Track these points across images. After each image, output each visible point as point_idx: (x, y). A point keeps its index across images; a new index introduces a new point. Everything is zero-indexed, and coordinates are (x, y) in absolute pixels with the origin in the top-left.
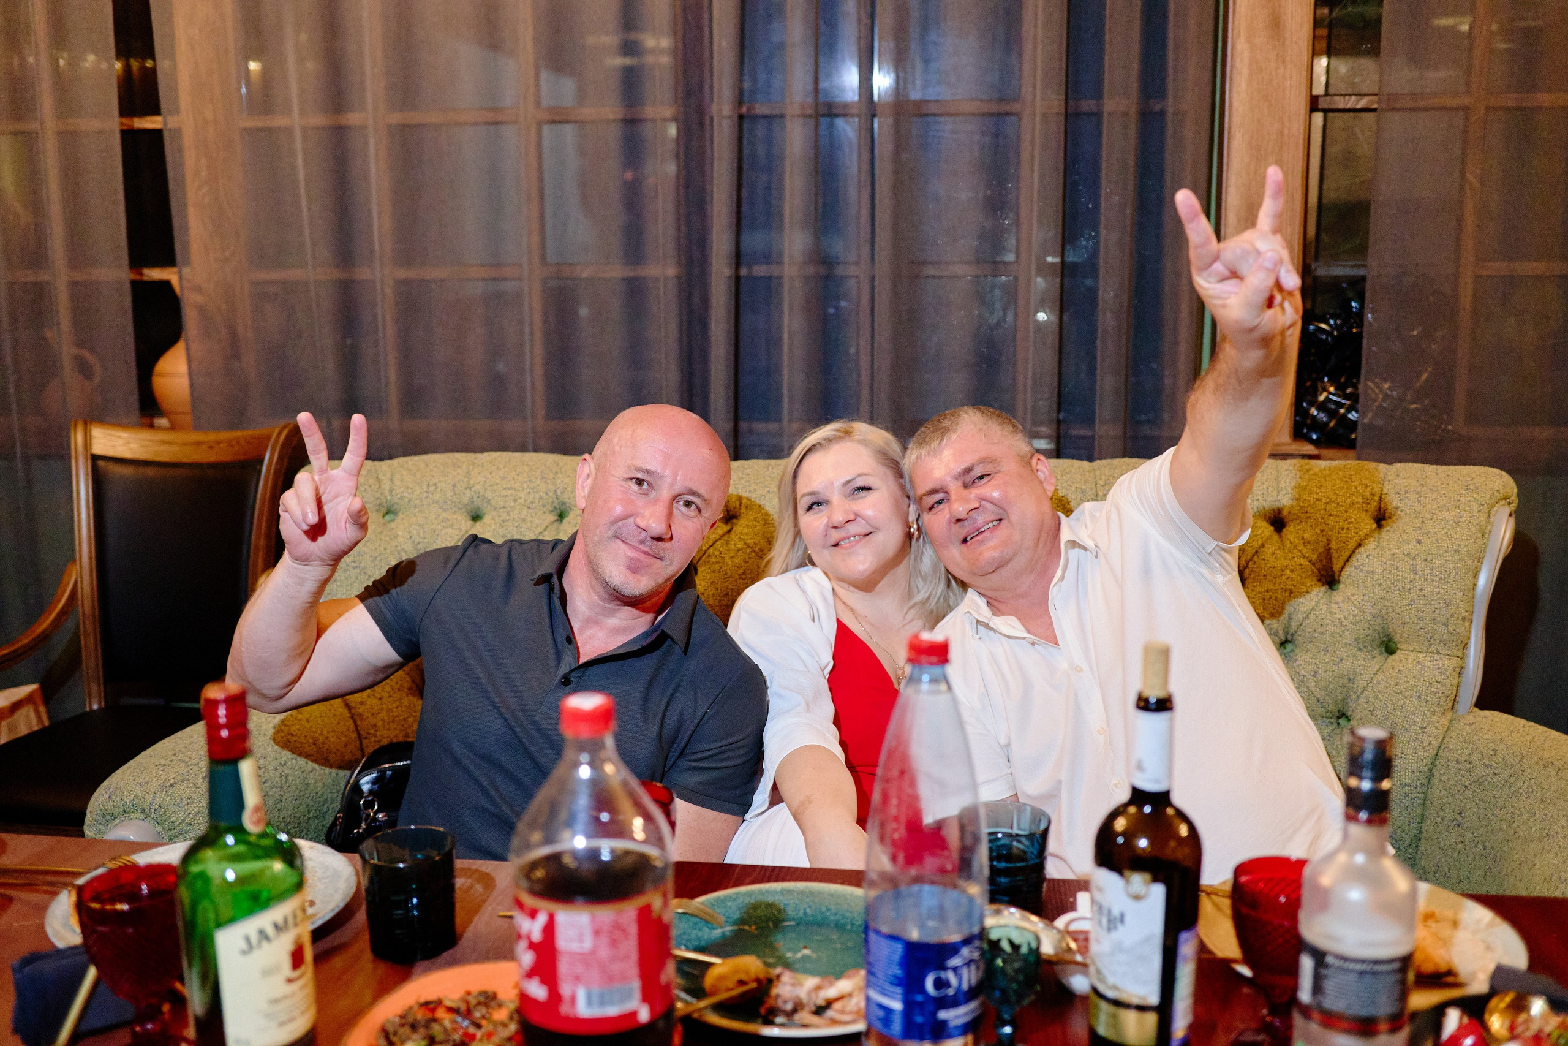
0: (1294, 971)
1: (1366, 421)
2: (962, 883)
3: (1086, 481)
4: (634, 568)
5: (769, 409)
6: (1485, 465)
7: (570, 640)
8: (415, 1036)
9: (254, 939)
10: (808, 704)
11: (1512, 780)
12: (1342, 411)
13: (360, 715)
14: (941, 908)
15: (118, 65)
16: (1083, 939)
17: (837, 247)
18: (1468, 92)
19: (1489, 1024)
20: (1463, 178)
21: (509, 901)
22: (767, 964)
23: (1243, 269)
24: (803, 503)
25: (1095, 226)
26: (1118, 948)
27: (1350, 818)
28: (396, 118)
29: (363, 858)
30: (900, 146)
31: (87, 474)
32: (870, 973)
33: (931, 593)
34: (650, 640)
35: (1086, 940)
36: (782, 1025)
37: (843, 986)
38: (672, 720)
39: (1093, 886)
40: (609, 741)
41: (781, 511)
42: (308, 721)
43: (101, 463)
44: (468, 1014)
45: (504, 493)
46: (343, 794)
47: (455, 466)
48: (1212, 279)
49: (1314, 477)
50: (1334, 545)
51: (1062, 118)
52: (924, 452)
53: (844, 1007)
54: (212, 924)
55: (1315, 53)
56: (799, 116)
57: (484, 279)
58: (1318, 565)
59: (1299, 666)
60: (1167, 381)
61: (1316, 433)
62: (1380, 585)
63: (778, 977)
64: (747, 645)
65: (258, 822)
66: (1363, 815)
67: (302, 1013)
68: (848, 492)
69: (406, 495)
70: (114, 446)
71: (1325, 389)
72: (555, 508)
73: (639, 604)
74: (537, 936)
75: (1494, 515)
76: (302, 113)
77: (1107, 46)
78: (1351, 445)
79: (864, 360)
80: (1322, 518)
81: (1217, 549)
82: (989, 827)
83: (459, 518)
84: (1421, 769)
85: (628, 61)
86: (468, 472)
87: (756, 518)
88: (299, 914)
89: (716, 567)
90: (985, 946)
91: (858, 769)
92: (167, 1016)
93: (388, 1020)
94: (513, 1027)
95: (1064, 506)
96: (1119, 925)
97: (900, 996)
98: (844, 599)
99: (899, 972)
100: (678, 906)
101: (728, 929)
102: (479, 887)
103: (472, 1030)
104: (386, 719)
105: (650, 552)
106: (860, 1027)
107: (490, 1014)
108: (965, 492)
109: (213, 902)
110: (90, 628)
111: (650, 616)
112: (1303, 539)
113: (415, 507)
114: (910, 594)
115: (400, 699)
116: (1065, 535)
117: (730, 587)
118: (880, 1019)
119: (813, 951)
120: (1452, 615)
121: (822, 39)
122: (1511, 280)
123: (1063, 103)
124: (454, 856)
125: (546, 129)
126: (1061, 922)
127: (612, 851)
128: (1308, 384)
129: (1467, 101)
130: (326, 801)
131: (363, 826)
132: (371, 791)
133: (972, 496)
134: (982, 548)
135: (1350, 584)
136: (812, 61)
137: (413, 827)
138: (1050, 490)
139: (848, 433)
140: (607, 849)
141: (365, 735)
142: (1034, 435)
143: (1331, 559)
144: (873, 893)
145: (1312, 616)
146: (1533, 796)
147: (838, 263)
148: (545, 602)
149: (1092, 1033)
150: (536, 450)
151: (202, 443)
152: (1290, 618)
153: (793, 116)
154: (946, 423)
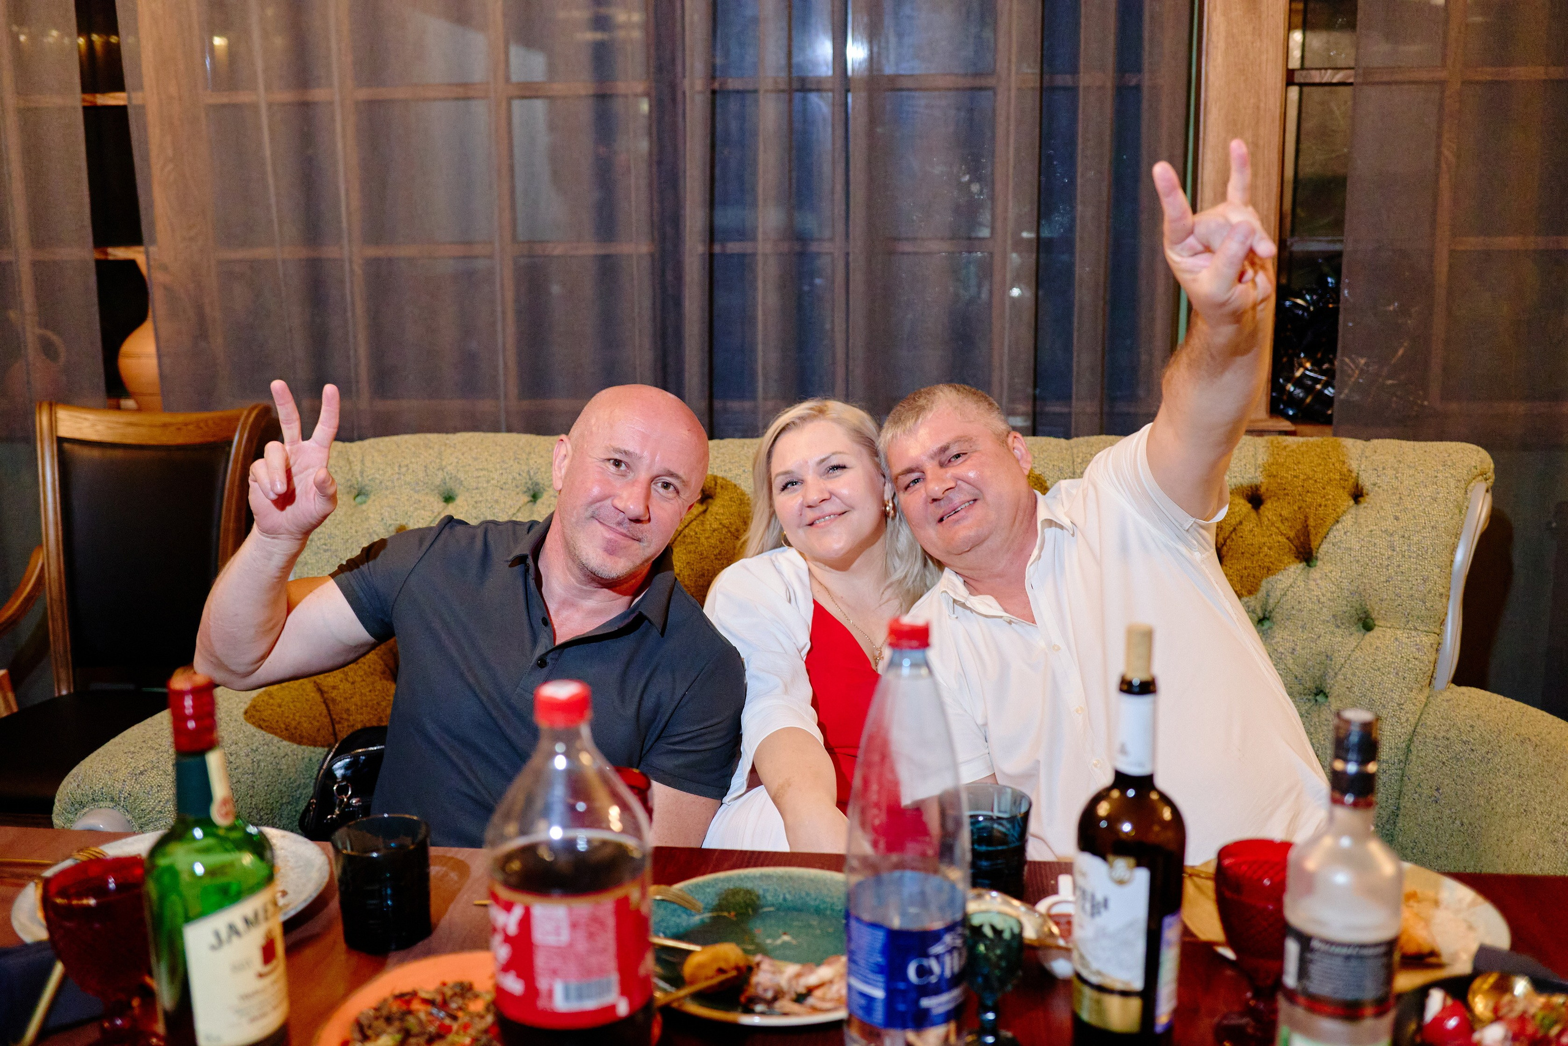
0: (1279, 955)
1: (1342, 396)
2: (944, 868)
3: (1063, 459)
4: (611, 550)
5: (744, 388)
6: (1462, 441)
7: (546, 621)
8: (390, 1030)
9: (224, 934)
10: (786, 686)
11: (1489, 756)
12: (1319, 387)
13: (333, 700)
14: (923, 894)
15: (81, 41)
16: (1065, 923)
17: (810, 222)
18: (1444, 66)
19: (1473, 1005)
20: (1439, 153)
21: (483, 890)
22: (746, 951)
23: (1216, 244)
24: (778, 483)
25: (1071, 200)
26: (1102, 933)
27: (1336, 801)
28: (363, 94)
29: (335, 846)
30: (873, 120)
31: (52, 457)
32: (851, 961)
33: (908, 572)
34: (627, 621)
35: (1069, 923)
36: (762, 1013)
37: (824, 972)
38: (649, 703)
39: (1076, 869)
40: (585, 730)
41: (755, 492)
42: (280, 706)
43: (66, 446)
44: (444, 1005)
45: (476, 474)
46: (317, 779)
47: (427, 446)
48: (1184, 254)
49: (1291, 454)
50: (1311, 522)
51: (1038, 93)
52: (899, 431)
53: (824, 994)
54: (180, 919)
55: (1290, 28)
56: (772, 91)
57: (454, 258)
58: (1296, 542)
59: (1276, 643)
60: (1144, 357)
61: (1292, 409)
62: (1358, 561)
63: (758, 964)
64: (724, 628)
65: (227, 815)
66: (1349, 799)
67: (275, 1008)
68: (823, 470)
69: (378, 476)
70: (80, 429)
71: (1301, 365)
72: (529, 489)
73: (616, 586)
74: (512, 929)
75: (1471, 491)
76: (268, 88)
77: (1083, 20)
78: (1328, 421)
79: (839, 337)
80: (1300, 495)
81: (1194, 526)
82: (970, 810)
83: (432, 499)
84: (1399, 745)
85: (599, 36)
86: (440, 453)
87: (731, 498)
88: (271, 908)
89: (692, 547)
90: (967, 932)
91: (836, 750)
92: (137, 1011)
93: (362, 1013)
94: (490, 1019)
95: (1041, 485)
96: (1102, 910)
97: (881, 985)
98: (820, 578)
99: (879, 959)
100: (656, 892)
101: (707, 916)
102: (454, 876)
103: (448, 1021)
104: (359, 704)
105: (628, 534)
106: (841, 1014)
107: (466, 1005)
108: (943, 471)
109: (181, 895)
110: (58, 614)
111: (627, 598)
112: (1281, 515)
113: (387, 489)
114: (886, 573)
115: (373, 683)
116: (1042, 514)
117: (706, 567)
118: (862, 1008)
119: (793, 938)
120: (1430, 592)
121: (795, 13)
122: (1487, 255)
123: (1038, 78)
124: (429, 843)
125: (516, 104)
126: (1043, 906)
127: (589, 842)
128: (1285, 360)
129: (1442, 75)
130: (299, 787)
131: (337, 812)
132: (344, 777)
133: (949, 475)
134: (957, 527)
135: (1327, 561)
136: (785, 34)
137: (386, 815)
138: (1027, 467)
139: (821, 412)
140: (583, 839)
141: (338, 719)
142: (1010, 413)
143: (1308, 536)
144: (855, 879)
145: (1290, 594)
146: (1511, 772)
147: (812, 240)
148: (520, 582)
149: (1076, 1019)
150: (509, 430)
151: (171, 424)
152: (1268, 595)
153: (766, 91)
154: (922, 402)
